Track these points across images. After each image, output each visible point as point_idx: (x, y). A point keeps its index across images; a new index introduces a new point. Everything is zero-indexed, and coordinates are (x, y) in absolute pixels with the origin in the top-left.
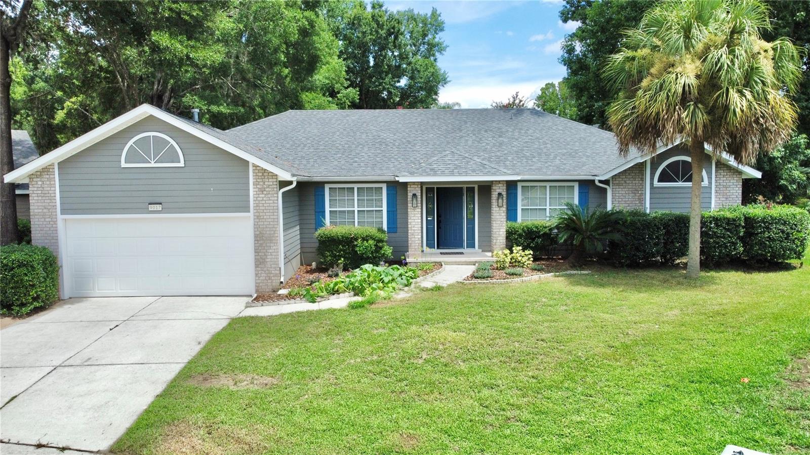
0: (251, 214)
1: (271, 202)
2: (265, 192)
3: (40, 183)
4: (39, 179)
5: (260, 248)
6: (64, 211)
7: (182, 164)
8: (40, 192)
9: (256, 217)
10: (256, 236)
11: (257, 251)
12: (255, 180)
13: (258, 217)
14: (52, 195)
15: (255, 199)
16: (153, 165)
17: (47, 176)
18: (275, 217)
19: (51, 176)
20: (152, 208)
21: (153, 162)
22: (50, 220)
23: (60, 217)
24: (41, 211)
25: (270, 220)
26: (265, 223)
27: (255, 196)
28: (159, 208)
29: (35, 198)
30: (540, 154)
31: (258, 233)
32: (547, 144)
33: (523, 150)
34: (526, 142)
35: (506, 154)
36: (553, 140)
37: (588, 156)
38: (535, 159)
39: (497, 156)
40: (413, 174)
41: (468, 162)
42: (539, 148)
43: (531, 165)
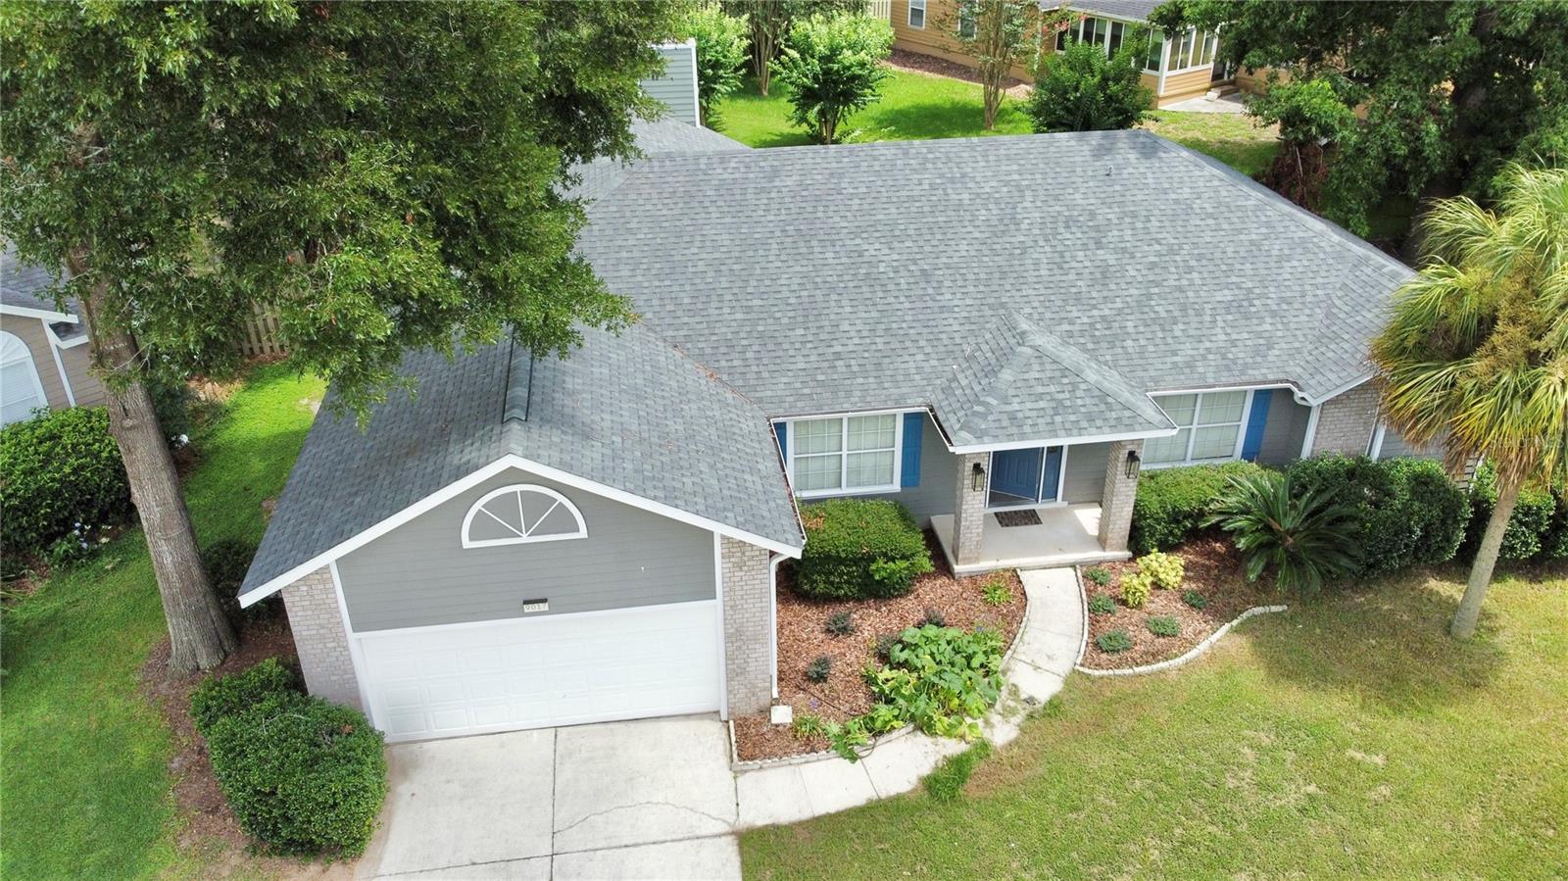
0: (718, 602)
2: (746, 568)
3: (305, 588)
5: (736, 653)
6: (357, 627)
7: (583, 533)
8: (308, 603)
9: (727, 607)
10: (728, 637)
11: (729, 658)
13: (731, 608)
14: (332, 606)
15: (727, 580)
16: (525, 538)
17: (320, 587)
20: (528, 609)
21: (524, 535)
22: (334, 644)
23: (352, 638)
24: (315, 632)
25: (754, 610)
26: (746, 615)
27: (727, 575)
28: (544, 607)
29: (300, 614)
30: (1184, 309)
31: (732, 631)
32: (1190, 270)
33: (1149, 297)
34: (1152, 266)
35: (1120, 310)
36: (1200, 257)
37: (1274, 314)
38: (1178, 329)
39: (1103, 318)
40: (980, 436)
41: (1074, 386)
42: (1180, 289)
43: (1174, 353)
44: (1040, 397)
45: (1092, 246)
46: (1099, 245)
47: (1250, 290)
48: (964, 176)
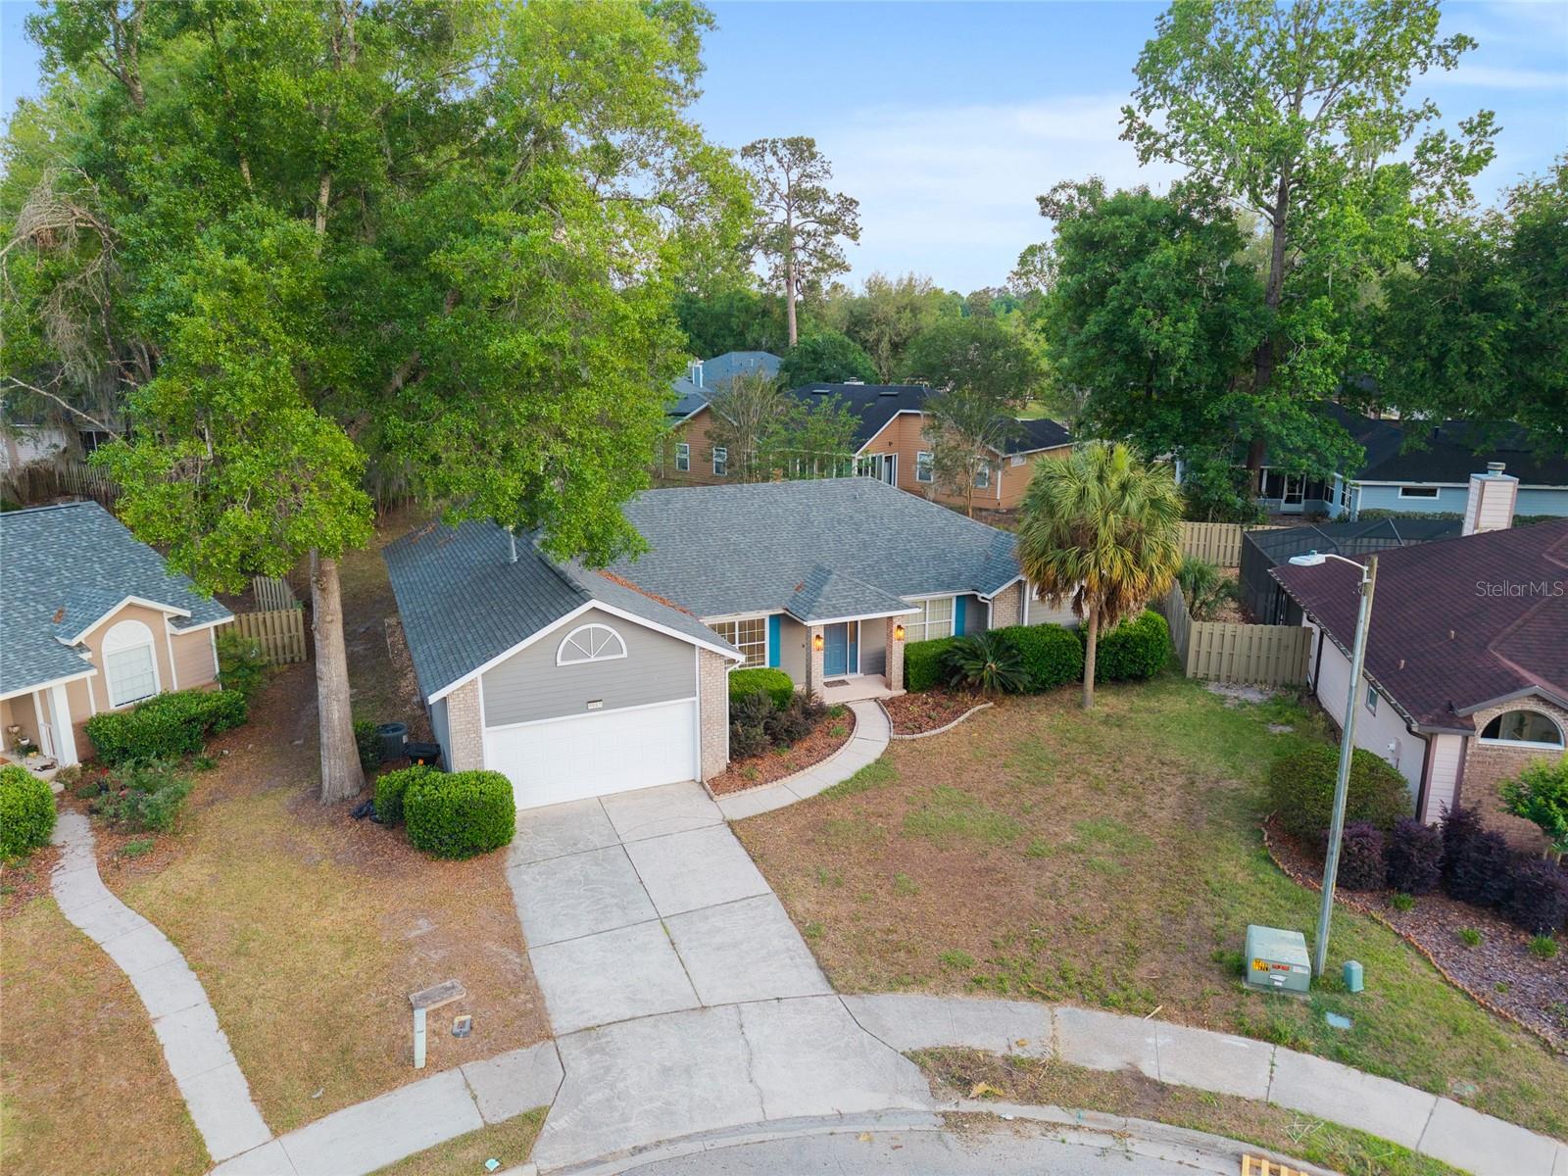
0: (696, 699)
2: (713, 674)
3: (462, 695)
4: (460, 693)
5: (706, 732)
6: (489, 724)
7: (625, 654)
8: (463, 706)
10: (702, 722)
12: (701, 663)
13: (704, 701)
14: (476, 709)
17: (470, 687)
18: (723, 699)
20: (591, 706)
21: (592, 657)
23: (485, 731)
24: (463, 726)
27: (702, 679)
28: (599, 705)
29: (457, 714)
30: (911, 559)
31: (704, 718)
32: (910, 541)
33: (891, 554)
34: (889, 540)
35: (877, 562)
36: (914, 535)
37: (958, 560)
38: (910, 569)
39: (869, 565)
40: (819, 616)
41: (863, 592)
42: (907, 550)
43: (911, 580)
44: (846, 597)
45: (854, 531)
46: (858, 531)
47: (943, 550)
48: (776, 501)
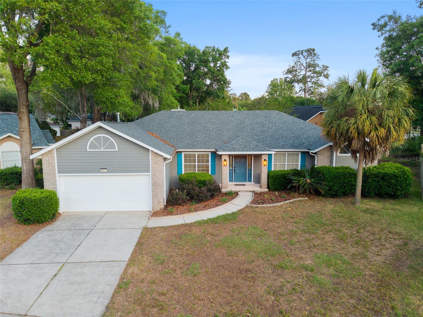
0: (150, 174)
1: (160, 168)
2: (157, 164)
3: (47, 159)
4: (46, 157)
5: (155, 190)
6: (59, 172)
7: (117, 149)
8: (48, 163)
9: (153, 175)
10: (153, 184)
11: (153, 191)
12: (152, 158)
13: (154, 175)
14: (54, 164)
15: (153, 167)
16: (102, 150)
17: (51, 155)
18: (162, 175)
19: (53, 155)
20: (102, 171)
21: (102, 149)
22: (52, 176)
23: (57, 175)
24: (48, 172)
25: (160, 177)
26: (157, 178)
27: (153, 165)
28: (106, 171)
29: (45, 166)
30: (282, 137)
31: (154, 182)
32: (285, 131)
34: (275, 130)
36: (288, 129)
37: (305, 139)
38: (280, 140)
39: (262, 138)
45: (261, 127)
46: (263, 127)
47: (299, 135)
